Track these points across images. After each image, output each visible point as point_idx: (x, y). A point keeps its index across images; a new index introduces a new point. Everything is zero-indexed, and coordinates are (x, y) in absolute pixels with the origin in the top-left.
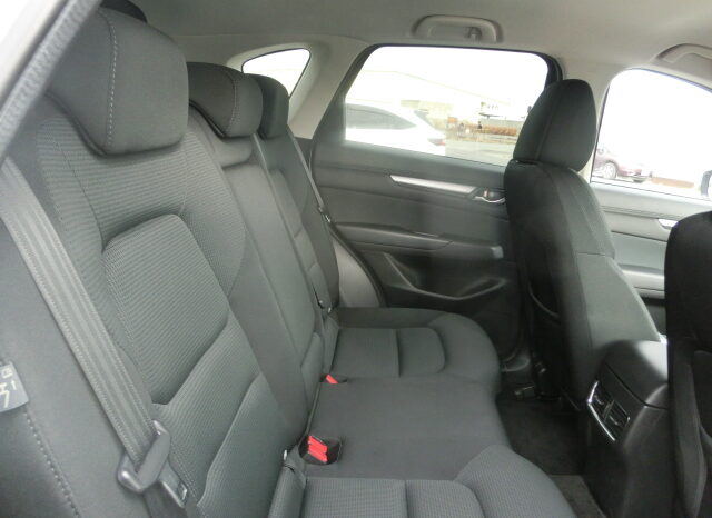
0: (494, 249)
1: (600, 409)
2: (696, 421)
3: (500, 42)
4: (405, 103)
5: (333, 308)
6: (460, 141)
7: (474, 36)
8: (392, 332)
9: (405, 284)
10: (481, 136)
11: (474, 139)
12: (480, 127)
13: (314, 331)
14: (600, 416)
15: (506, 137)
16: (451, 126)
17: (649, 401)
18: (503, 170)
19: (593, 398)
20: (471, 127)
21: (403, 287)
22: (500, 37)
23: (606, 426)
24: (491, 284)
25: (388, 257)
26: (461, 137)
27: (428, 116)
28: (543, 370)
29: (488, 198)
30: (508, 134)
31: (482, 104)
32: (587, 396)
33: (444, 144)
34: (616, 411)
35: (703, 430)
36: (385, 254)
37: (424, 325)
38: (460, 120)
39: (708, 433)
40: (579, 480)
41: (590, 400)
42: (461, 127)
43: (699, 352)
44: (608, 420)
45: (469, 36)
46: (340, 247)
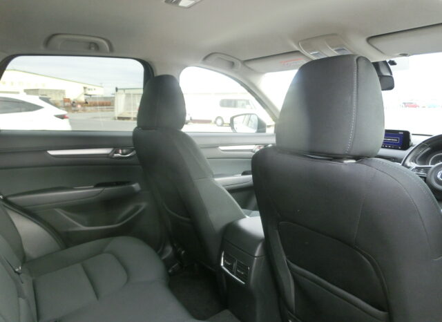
0: (134, 186)
1: (229, 268)
2: (285, 257)
3: (112, 52)
4: (28, 92)
5: (22, 266)
6: (76, 113)
7: (93, 48)
8: (79, 266)
9: (77, 226)
10: (89, 109)
11: (84, 111)
12: (87, 103)
13: (19, 296)
14: (230, 271)
15: (105, 107)
16: (66, 104)
17: (256, 254)
18: (131, 134)
19: (224, 262)
20: (81, 103)
21: (76, 229)
22: (111, 49)
23: (236, 276)
24: (137, 208)
25: (58, 211)
26: (75, 111)
27: (50, 100)
28: (183, 252)
29: (123, 154)
30: (106, 105)
31: (85, 88)
32: (220, 262)
33: (67, 118)
34: (240, 266)
35: (289, 262)
36: (57, 210)
37: (101, 252)
38: (72, 99)
39: (293, 262)
40: (227, 313)
41: (222, 264)
42: (74, 104)
43: (281, 223)
44: (237, 272)
45: (90, 48)
46: (16, 215)
